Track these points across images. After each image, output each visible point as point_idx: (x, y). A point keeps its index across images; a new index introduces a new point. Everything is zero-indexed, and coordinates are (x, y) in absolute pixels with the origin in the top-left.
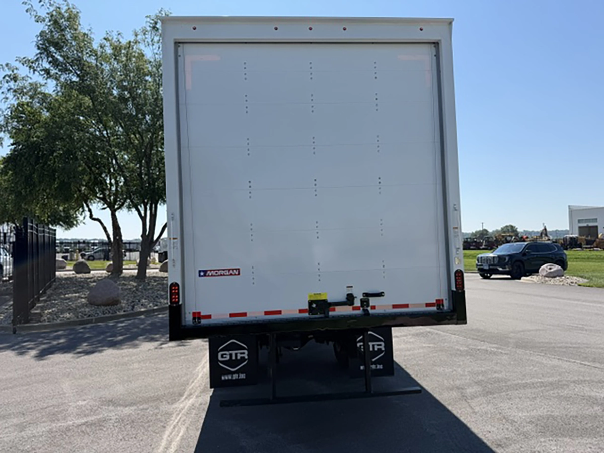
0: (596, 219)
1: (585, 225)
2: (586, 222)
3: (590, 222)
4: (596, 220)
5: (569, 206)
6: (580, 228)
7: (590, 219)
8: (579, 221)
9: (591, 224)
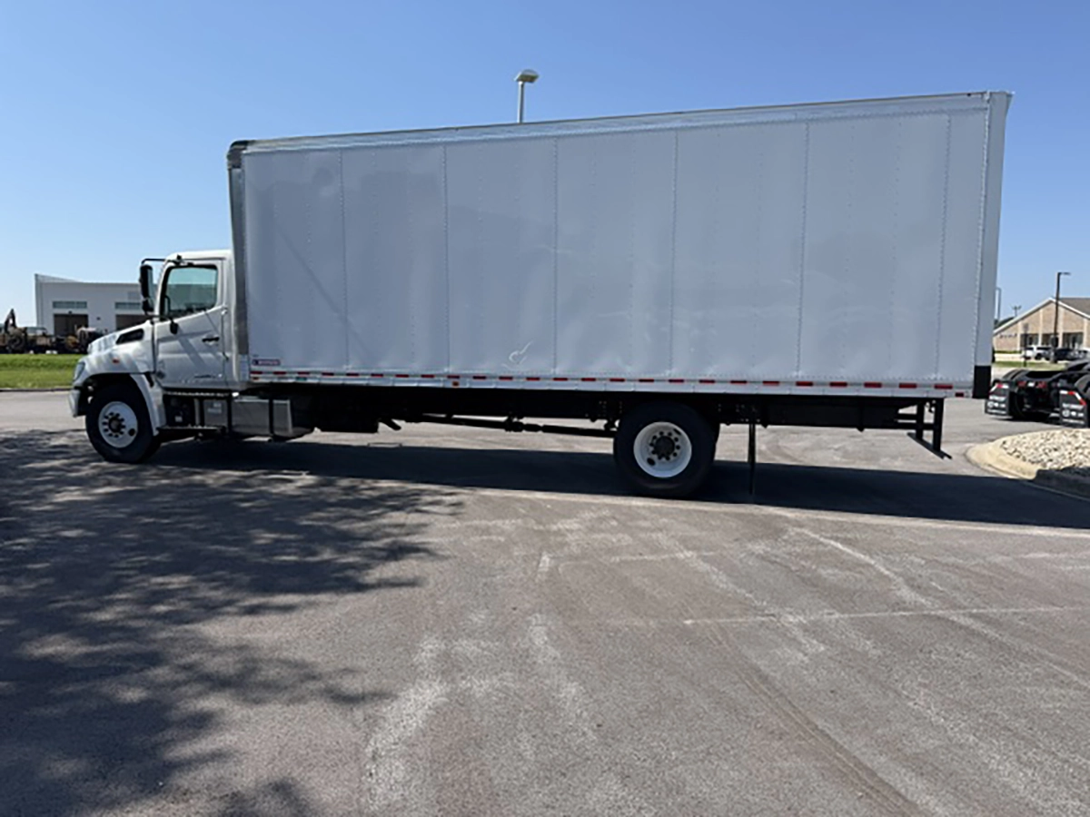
0: (85, 303)
1: (66, 311)
2: (68, 307)
3: (73, 307)
4: (84, 305)
5: (36, 276)
6: (56, 316)
7: (73, 303)
8: (55, 305)
9: (76, 311)
